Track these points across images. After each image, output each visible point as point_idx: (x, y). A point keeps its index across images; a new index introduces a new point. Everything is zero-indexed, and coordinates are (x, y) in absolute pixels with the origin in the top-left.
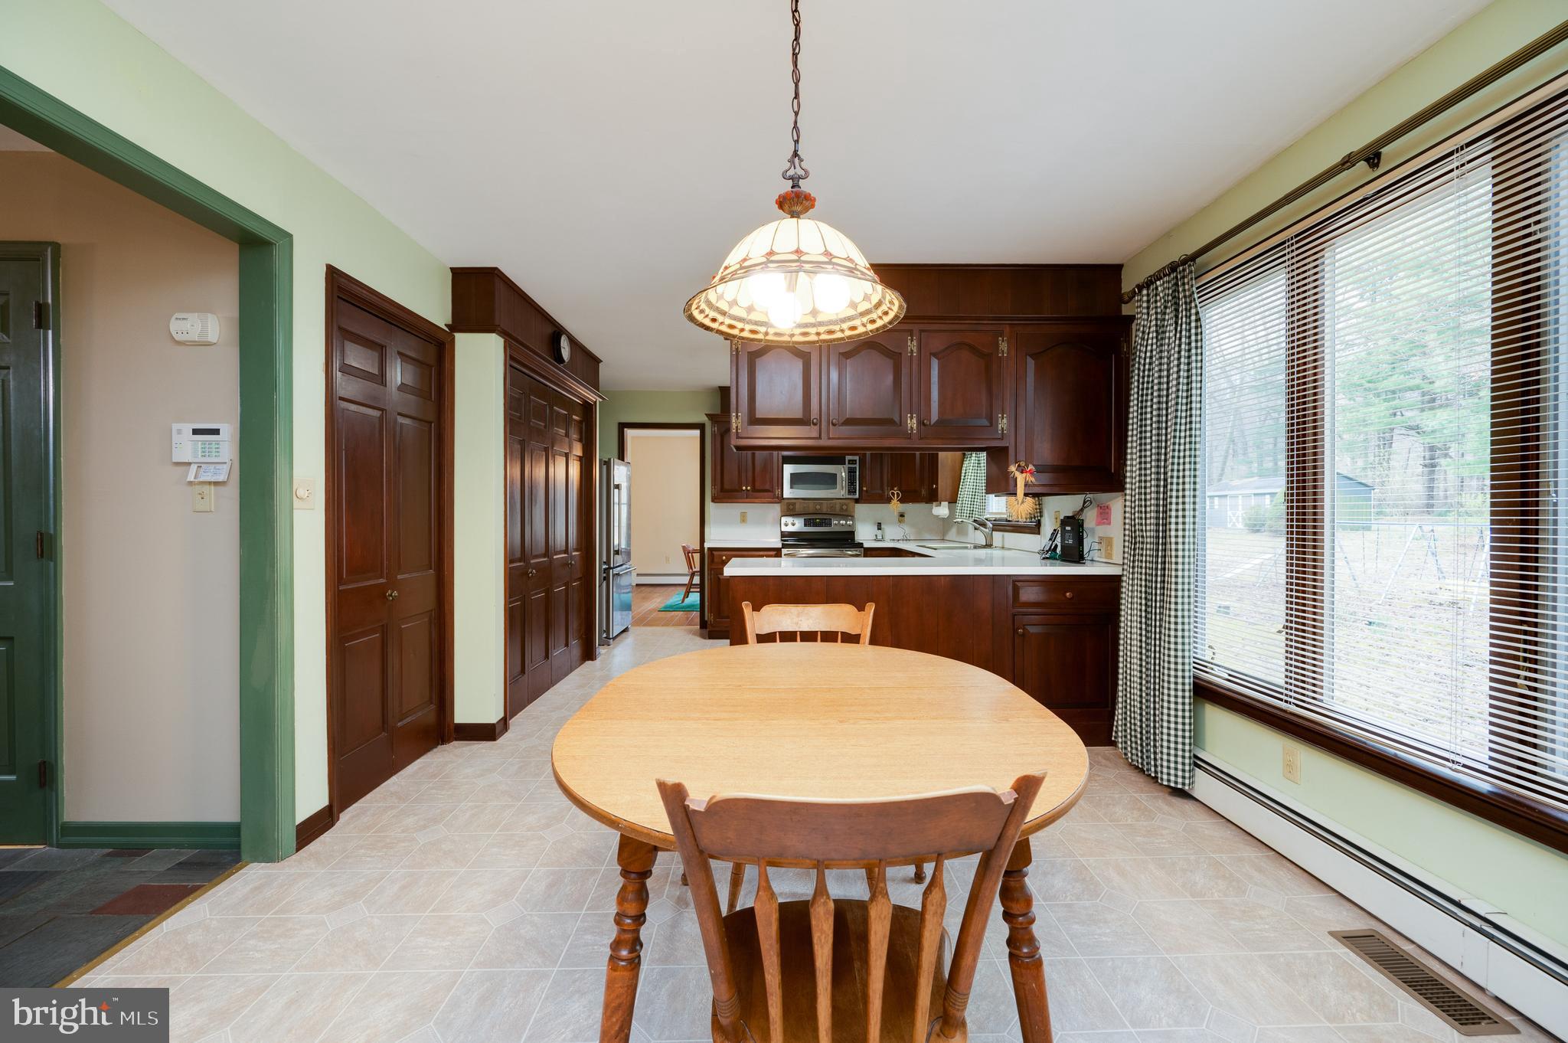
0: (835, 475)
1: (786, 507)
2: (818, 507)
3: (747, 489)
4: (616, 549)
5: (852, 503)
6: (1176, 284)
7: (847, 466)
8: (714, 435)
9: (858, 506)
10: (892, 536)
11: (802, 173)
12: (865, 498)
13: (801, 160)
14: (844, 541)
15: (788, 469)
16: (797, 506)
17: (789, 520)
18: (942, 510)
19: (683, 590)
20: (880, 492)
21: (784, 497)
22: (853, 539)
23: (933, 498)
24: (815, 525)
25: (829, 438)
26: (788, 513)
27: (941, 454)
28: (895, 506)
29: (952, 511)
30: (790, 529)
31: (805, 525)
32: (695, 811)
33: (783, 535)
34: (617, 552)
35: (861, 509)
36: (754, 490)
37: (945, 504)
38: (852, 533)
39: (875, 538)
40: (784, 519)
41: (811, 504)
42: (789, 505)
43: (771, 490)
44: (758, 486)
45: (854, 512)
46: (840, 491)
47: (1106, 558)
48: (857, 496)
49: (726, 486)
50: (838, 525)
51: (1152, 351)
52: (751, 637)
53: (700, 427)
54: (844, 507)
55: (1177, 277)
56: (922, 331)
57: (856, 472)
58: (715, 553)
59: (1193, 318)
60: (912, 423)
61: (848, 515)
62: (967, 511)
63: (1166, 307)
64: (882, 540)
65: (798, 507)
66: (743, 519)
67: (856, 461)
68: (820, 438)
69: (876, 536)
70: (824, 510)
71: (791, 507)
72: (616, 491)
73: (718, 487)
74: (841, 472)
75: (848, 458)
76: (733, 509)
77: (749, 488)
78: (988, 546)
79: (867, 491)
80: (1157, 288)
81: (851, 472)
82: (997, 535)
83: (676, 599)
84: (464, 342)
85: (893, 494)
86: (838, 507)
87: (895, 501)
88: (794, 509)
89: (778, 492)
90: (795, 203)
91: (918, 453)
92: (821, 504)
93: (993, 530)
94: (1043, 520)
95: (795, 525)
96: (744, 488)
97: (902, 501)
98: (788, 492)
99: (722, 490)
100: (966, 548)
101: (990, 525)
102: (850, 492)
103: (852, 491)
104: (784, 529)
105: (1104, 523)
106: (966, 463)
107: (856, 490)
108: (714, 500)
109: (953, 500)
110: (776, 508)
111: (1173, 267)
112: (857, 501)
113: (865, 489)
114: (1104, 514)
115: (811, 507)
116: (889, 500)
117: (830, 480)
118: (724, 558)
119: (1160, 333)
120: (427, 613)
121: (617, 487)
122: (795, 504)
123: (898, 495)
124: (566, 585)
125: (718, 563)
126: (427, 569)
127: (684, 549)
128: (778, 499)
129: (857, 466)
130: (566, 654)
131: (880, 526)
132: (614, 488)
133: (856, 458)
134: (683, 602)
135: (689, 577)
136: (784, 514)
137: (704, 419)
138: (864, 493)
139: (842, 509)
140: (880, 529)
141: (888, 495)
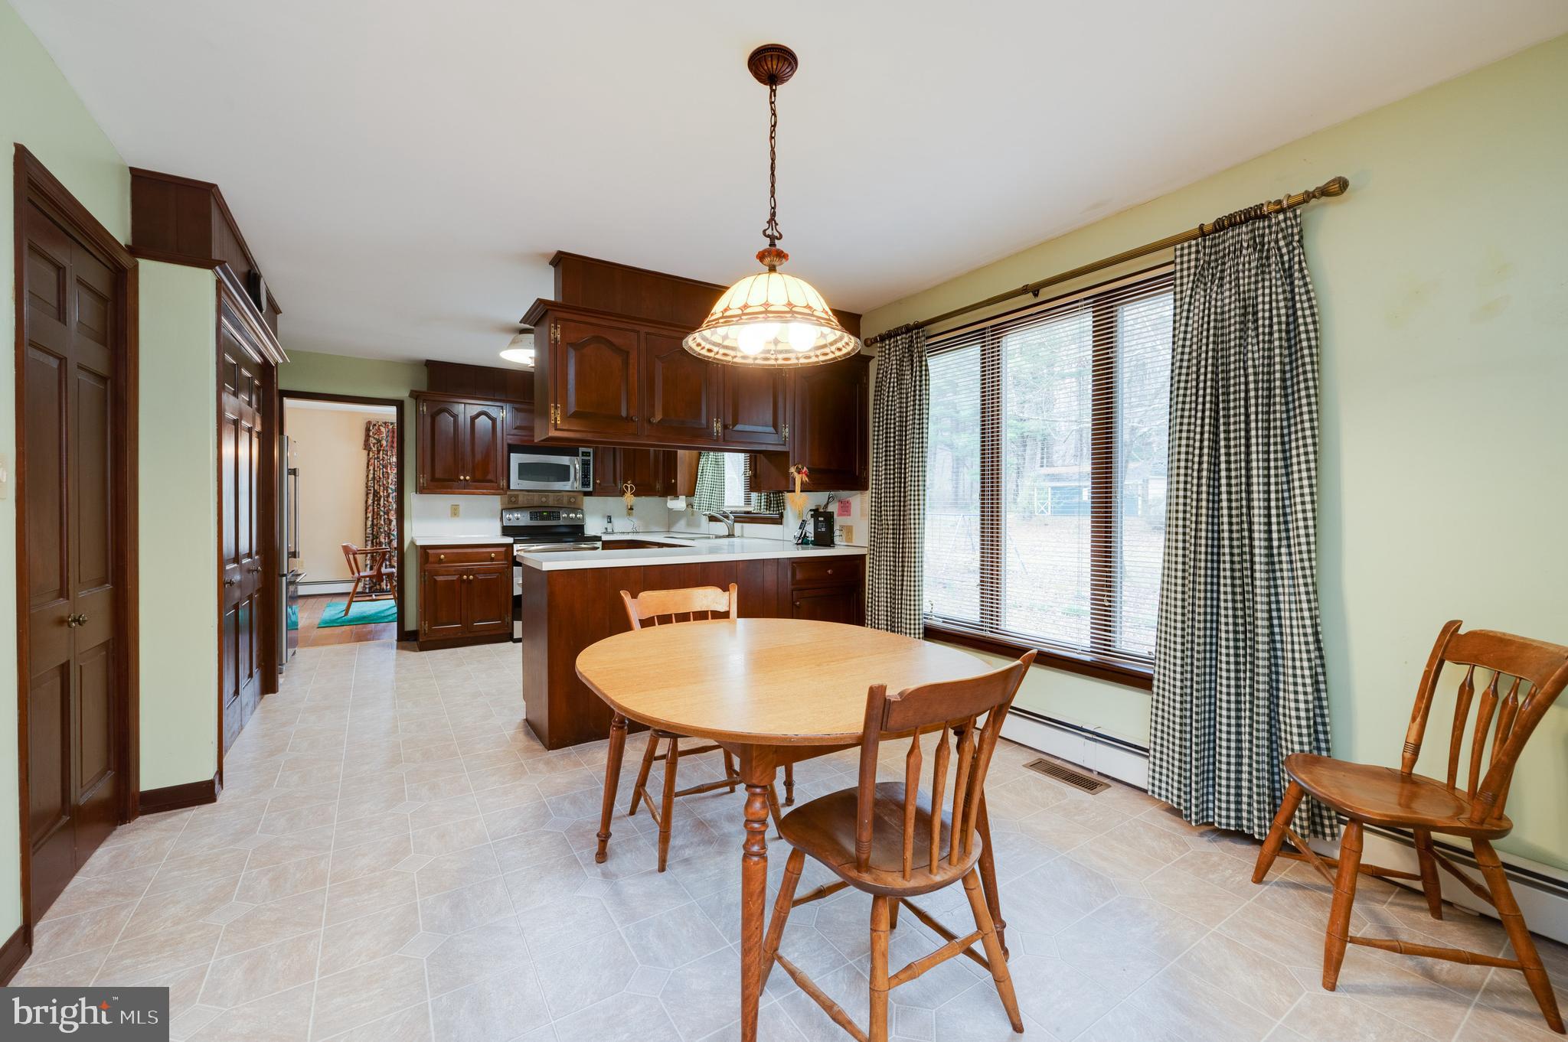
0: (568, 467)
1: (510, 500)
2: (544, 499)
3: (465, 479)
5: (580, 496)
6: (912, 341)
7: (580, 458)
8: (415, 413)
9: (587, 500)
10: (623, 528)
11: (776, 234)
12: (600, 491)
13: (776, 224)
14: (575, 535)
15: (516, 459)
16: (520, 498)
17: (513, 513)
18: (679, 504)
20: (614, 485)
21: (510, 488)
22: (583, 533)
23: (670, 491)
24: (543, 518)
26: (511, 506)
27: (680, 452)
28: (629, 498)
29: (690, 505)
30: (514, 523)
31: (531, 519)
33: (506, 529)
35: (589, 502)
36: (474, 480)
37: (682, 498)
38: (582, 527)
39: (603, 531)
40: (507, 513)
41: (538, 497)
42: (512, 497)
43: (494, 479)
44: (478, 476)
45: (585, 505)
46: (572, 484)
47: (847, 541)
48: (591, 489)
49: (438, 475)
50: (566, 517)
51: (894, 387)
52: (636, 624)
53: (401, 403)
54: (573, 500)
55: (912, 337)
57: (590, 464)
58: (429, 551)
59: (924, 368)
60: (717, 427)
61: (577, 509)
62: (705, 505)
63: (904, 357)
64: (613, 533)
66: (455, 512)
67: (590, 453)
68: (637, 434)
69: (605, 528)
70: (551, 503)
71: (513, 499)
72: (292, 477)
73: (428, 476)
74: (574, 464)
75: (581, 450)
76: (442, 502)
78: (731, 535)
79: (602, 484)
80: (897, 341)
81: (585, 464)
82: (737, 526)
83: (333, 612)
85: (627, 487)
86: (565, 500)
87: (628, 494)
88: (516, 502)
89: (503, 483)
90: (772, 257)
91: (652, 449)
92: (550, 497)
93: (735, 521)
94: (785, 513)
95: (521, 519)
96: (462, 478)
97: (636, 494)
98: (515, 482)
99: (433, 479)
100: (709, 538)
101: (732, 517)
102: (581, 485)
103: (585, 484)
104: (507, 523)
105: (844, 515)
106: (703, 461)
107: (590, 483)
108: (421, 490)
109: (691, 493)
110: (498, 501)
111: (908, 329)
112: (590, 494)
113: (598, 481)
114: (845, 508)
115: (536, 500)
116: (622, 493)
117: (563, 473)
118: (442, 556)
119: (900, 376)
120: (105, 645)
121: (293, 472)
122: (518, 495)
123: (632, 488)
124: (250, 597)
125: (434, 563)
126: (102, 582)
127: (347, 550)
128: (503, 489)
129: (591, 458)
130: (250, 687)
131: (609, 519)
132: (289, 473)
133: (591, 450)
134: (346, 614)
135: (354, 584)
136: (505, 507)
137: (403, 394)
138: (597, 486)
139: (569, 502)
140: (610, 522)
141: (621, 488)
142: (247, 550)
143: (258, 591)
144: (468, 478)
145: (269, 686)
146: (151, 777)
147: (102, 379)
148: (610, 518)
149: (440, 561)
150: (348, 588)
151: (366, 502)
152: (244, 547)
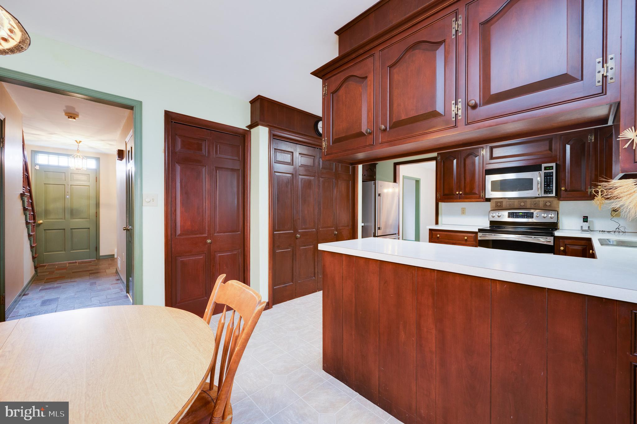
0: (531, 180)
1: (494, 204)
2: (522, 204)
3: (459, 193)
4: (379, 226)
5: (550, 200)
7: (543, 171)
8: (439, 163)
9: (561, 203)
12: (565, 196)
15: (490, 179)
17: (496, 213)
20: (581, 190)
21: (490, 197)
24: (517, 217)
26: (497, 208)
28: (601, 202)
30: (496, 219)
31: (509, 217)
33: (491, 223)
34: (379, 228)
35: (564, 206)
36: (465, 193)
39: (580, 228)
40: (491, 213)
41: (516, 202)
42: (497, 203)
43: (478, 193)
44: (467, 190)
45: (559, 207)
48: (556, 195)
49: (446, 192)
50: (539, 216)
53: (435, 160)
54: (548, 204)
57: (552, 176)
65: (505, 204)
66: (463, 212)
67: (552, 167)
69: (582, 227)
70: (528, 206)
71: (499, 204)
72: (379, 197)
73: (441, 192)
74: (538, 176)
75: (543, 165)
79: (565, 191)
81: (547, 176)
86: (541, 204)
87: (599, 198)
88: (501, 206)
89: (484, 194)
95: (501, 217)
96: (457, 192)
98: (491, 194)
99: (444, 194)
102: (545, 192)
104: (491, 219)
107: (552, 190)
108: (438, 200)
110: (485, 205)
112: (558, 199)
113: (563, 189)
115: (516, 204)
116: (593, 197)
117: (527, 184)
121: (379, 195)
122: (502, 202)
128: (485, 198)
129: (554, 171)
133: (554, 165)
136: (493, 209)
138: (562, 192)
139: (545, 205)
140: (587, 222)
141: (591, 192)
144: (461, 193)
148: (585, 219)
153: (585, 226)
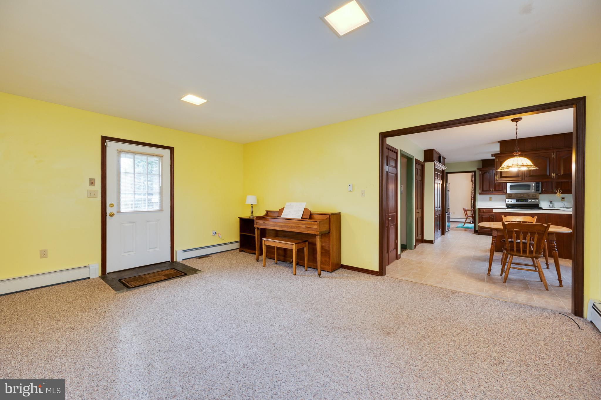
0: (530, 185)
1: (508, 196)
2: (522, 196)
3: (492, 190)
5: (538, 194)
8: (480, 175)
9: (540, 195)
10: (559, 206)
15: (509, 184)
17: (510, 200)
19: (464, 223)
20: (552, 190)
21: (508, 192)
24: (521, 201)
25: (525, 180)
26: (509, 198)
28: (559, 195)
30: (510, 203)
31: (516, 202)
32: (506, 224)
33: (507, 205)
35: (541, 196)
38: (538, 205)
39: (549, 206)
40: (507, 200)
41: (519, 195)
43: (502, 190)
44: (496, 189)
45: (539, 197)
46: (532, 190)
48: (540, 192)
49: (485, 190)
50: (531, 201)
53: (475, 172)
54: (534, 196)
56: (557, 152)
57: (539, 184)
58: (481, 210)
60: (554, 175)
61: (536, 198)
64: (553, 207)
65: (513, 195)
66: (490, 199)
68: (522, 180)
69: (550, 206)
70: (525, 197)
71: (510, 196)
73: (481, 190)
74: (533, 184)
76: (487, 197)
77: (493, 190)
79: (545, 190)
81: (537, 184)
83: (460, 225)
84: (426, 164)
85: (558, 191)
86: (531, 196)
87: (559, 193)
89: (505, 191)
92: (523, 195)
95: (512, 201)
97: (561, 193)
98: (509, 191)
99: (483, 191)
102: (536, 191)
103: (537, 190)
104: (507, 203)
107: (539, 190)
108: (480, 194)
110: (504, 196)
112: (540, 194)
113: (543, 189)
115: (519, 196)
116: (556, 193)
117: (528, 187)
120: (421, 217)
121: (449, 191)
123: (560, 191)
124: (440, 215)
125: (482, 213)
126: (421, 209)
127: (464, 209)
128: (505, 193)
130: (439, 232)
131: (551, 202)
132: (448, 191)
134: (464, 226)
135: (465, 220)
136: (507, 198)
137: (475, 169)
138: (543, 191)
139: (533, 196)
140: (552, 203)
141: (555, 191)
142: (439, 206)
143: (441, 214)
145: (443, 234)
146: (426, 238)
147: (421, 181)
149: (484, 212)
150: (464, 220)
151: (472, 197)
152: (438, 206)
153: (551, 205)
